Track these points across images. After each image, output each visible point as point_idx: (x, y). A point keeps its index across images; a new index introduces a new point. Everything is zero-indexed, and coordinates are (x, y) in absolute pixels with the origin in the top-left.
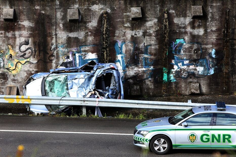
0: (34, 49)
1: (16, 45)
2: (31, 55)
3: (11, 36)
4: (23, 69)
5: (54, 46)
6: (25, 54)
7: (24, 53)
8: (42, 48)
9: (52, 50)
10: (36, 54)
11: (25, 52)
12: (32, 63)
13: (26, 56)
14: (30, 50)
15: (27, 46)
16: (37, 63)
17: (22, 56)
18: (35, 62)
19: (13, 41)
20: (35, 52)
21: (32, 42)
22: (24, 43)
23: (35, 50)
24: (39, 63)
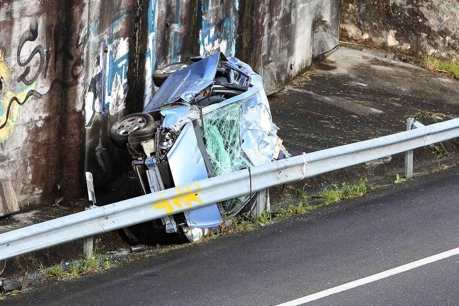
0: (45, 50)
1: (12, 45)
2: (39, 71)
3: (4, 20)
4: (21, 118)
5: (85, 32)
6: (27, 71)
7: (26, 67)
8: (61, 44)
9: (81, 44)
10: (49, 65)
11: (28, 65)
12: (39, 96)
13: (29, 77)
14: (38, 55)
15: (33, 42)
16: (49, 92)
17: (22, 78)
18: (46, 89)
19: (8, 34)
20: (48, 59)
21: (44, 30)
22: (27, 35)
23: (47, 52)
24: (52, 93)
